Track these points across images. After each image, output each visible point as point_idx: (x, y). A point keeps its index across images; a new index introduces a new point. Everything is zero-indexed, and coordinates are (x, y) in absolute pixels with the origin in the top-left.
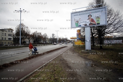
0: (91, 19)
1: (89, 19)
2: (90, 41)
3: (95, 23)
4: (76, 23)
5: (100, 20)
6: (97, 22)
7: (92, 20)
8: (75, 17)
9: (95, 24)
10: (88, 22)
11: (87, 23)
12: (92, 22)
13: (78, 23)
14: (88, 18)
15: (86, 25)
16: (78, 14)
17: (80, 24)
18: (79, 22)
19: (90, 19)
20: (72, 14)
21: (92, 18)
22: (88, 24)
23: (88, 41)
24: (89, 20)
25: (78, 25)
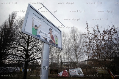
1: (50, 33)
3: (55, 42)
8: (34, 17)
9: (55, 44)
11: (48, 37)
13: (37, 29)
15: (46, 39)
17: (39, 33)
19: (51, 35)
21: (53, 34)
25: (36, 32)
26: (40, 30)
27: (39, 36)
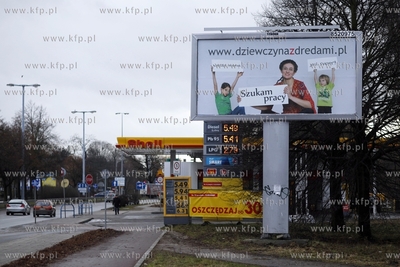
0: (296, 82)
1: (283, 80)
2: (286, 191)
3: (312, 103)
4: (217, 95)
5: (332, 92)
6: (318, 102)
7: (299, 87)
8: (216, 61)
9: (311, 111)
10: (279, 97)
11: (276, 98)
12: (296, 100)
13: (229, 95)
14: (280, 75)
15: (268, 110)
16: (233, 46)
17: (239, 100)
18: (237, 91)
19: (291, 82)
20: (199, 40)
21: (297, 76)
22: (278, 108)
23: (277, 189)
24: (283, 87)
25: (229, 104)
26: (240, 89)
27: (240, 111)
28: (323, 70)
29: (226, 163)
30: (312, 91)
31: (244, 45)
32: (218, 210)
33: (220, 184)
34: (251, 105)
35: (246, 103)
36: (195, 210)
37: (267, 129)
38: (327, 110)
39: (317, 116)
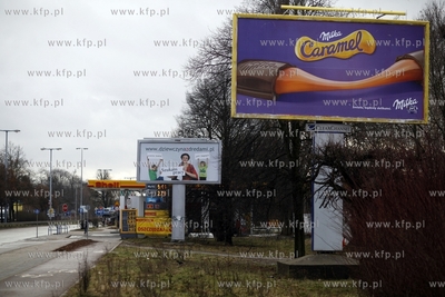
0: (189, 165)
1: (182, 164)
2: (183, 219)
3: (197, 175)
4: (150, 170)
5: (207, 170)
6: (200, 175)
7: (191, 169)
8: (149, 153)
9: (196, 179)
10: (181, 172)
11: (179, 173)
12: (189, 174)
13: (156, 171)
15: (175, 178)
16: (158, 146)
17: (161, 173)
18: (160, 169)
19: (186, 165)
20: (140, 143)
22: (180, 178)
23: (179, 218)
25: (156, 175)
27: (161, 178)
28: (202, 159)
29: (159, 201)
30: (197, 169)
31: (164, 146)
32: (154, 229)
33: (155, 214)
34: (166, 176)
35: (164, 175)
36: (140, 229)
37: (174, 187)
38: (205, 179)
39: (199, 182)
